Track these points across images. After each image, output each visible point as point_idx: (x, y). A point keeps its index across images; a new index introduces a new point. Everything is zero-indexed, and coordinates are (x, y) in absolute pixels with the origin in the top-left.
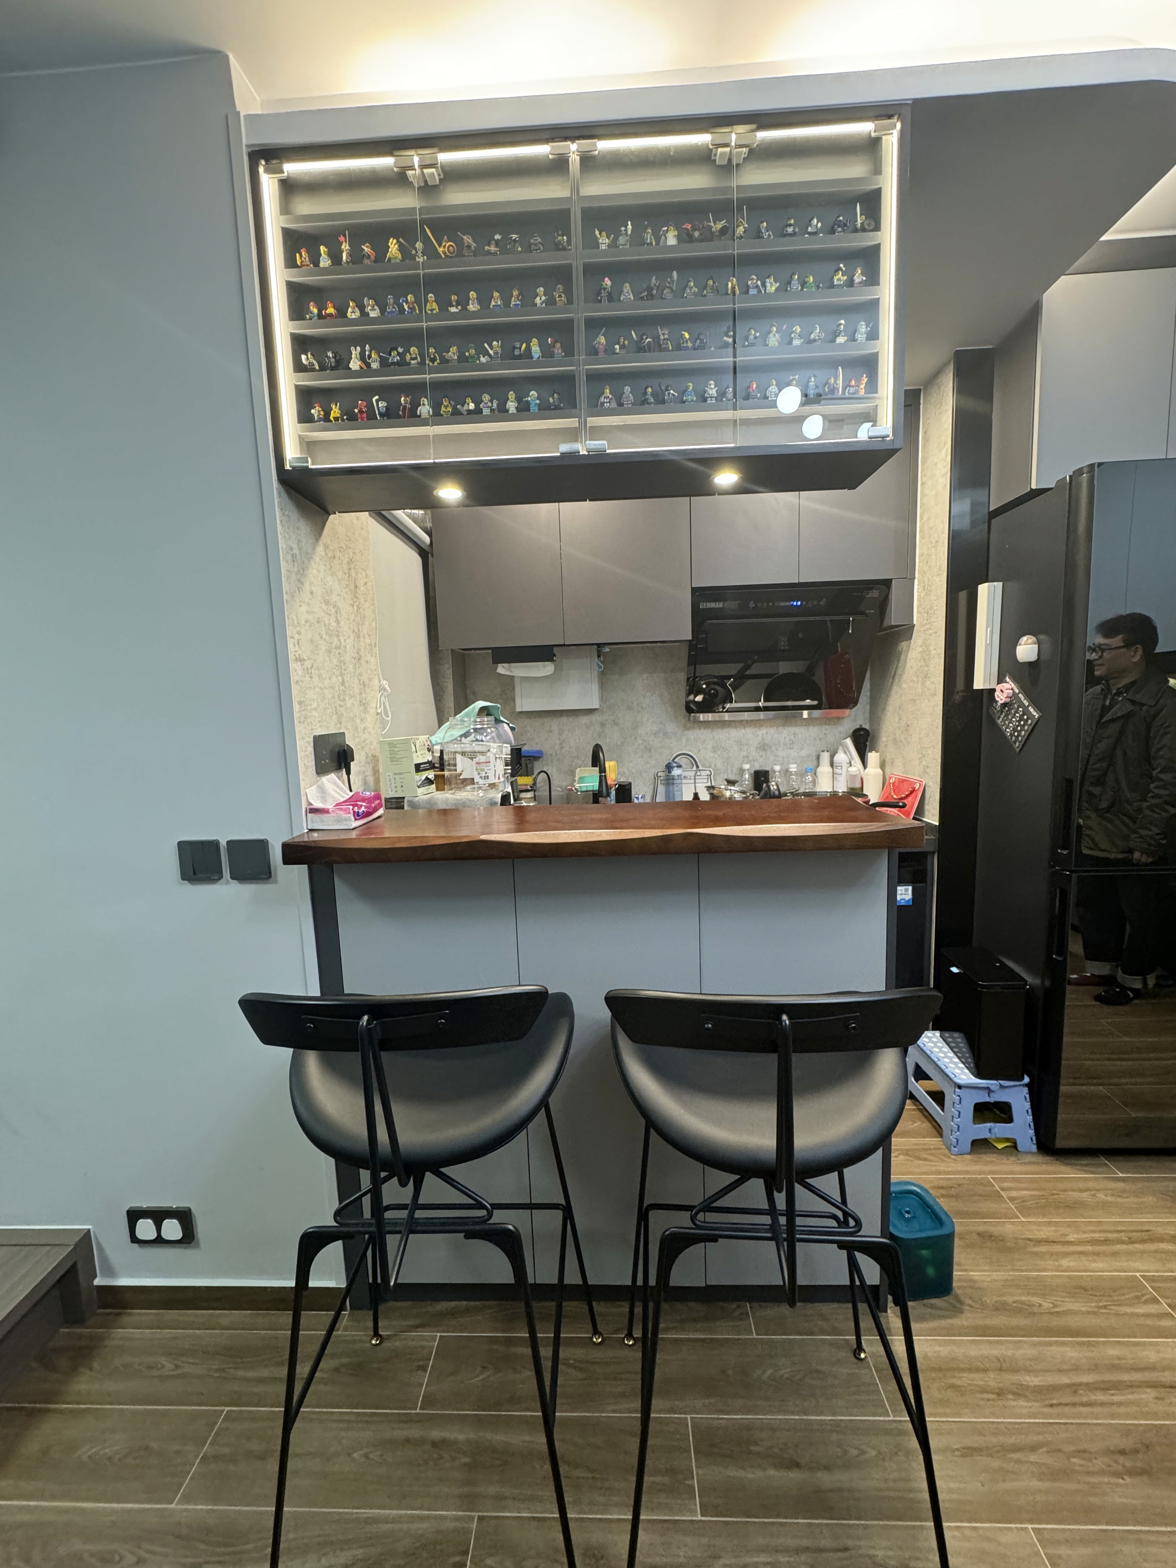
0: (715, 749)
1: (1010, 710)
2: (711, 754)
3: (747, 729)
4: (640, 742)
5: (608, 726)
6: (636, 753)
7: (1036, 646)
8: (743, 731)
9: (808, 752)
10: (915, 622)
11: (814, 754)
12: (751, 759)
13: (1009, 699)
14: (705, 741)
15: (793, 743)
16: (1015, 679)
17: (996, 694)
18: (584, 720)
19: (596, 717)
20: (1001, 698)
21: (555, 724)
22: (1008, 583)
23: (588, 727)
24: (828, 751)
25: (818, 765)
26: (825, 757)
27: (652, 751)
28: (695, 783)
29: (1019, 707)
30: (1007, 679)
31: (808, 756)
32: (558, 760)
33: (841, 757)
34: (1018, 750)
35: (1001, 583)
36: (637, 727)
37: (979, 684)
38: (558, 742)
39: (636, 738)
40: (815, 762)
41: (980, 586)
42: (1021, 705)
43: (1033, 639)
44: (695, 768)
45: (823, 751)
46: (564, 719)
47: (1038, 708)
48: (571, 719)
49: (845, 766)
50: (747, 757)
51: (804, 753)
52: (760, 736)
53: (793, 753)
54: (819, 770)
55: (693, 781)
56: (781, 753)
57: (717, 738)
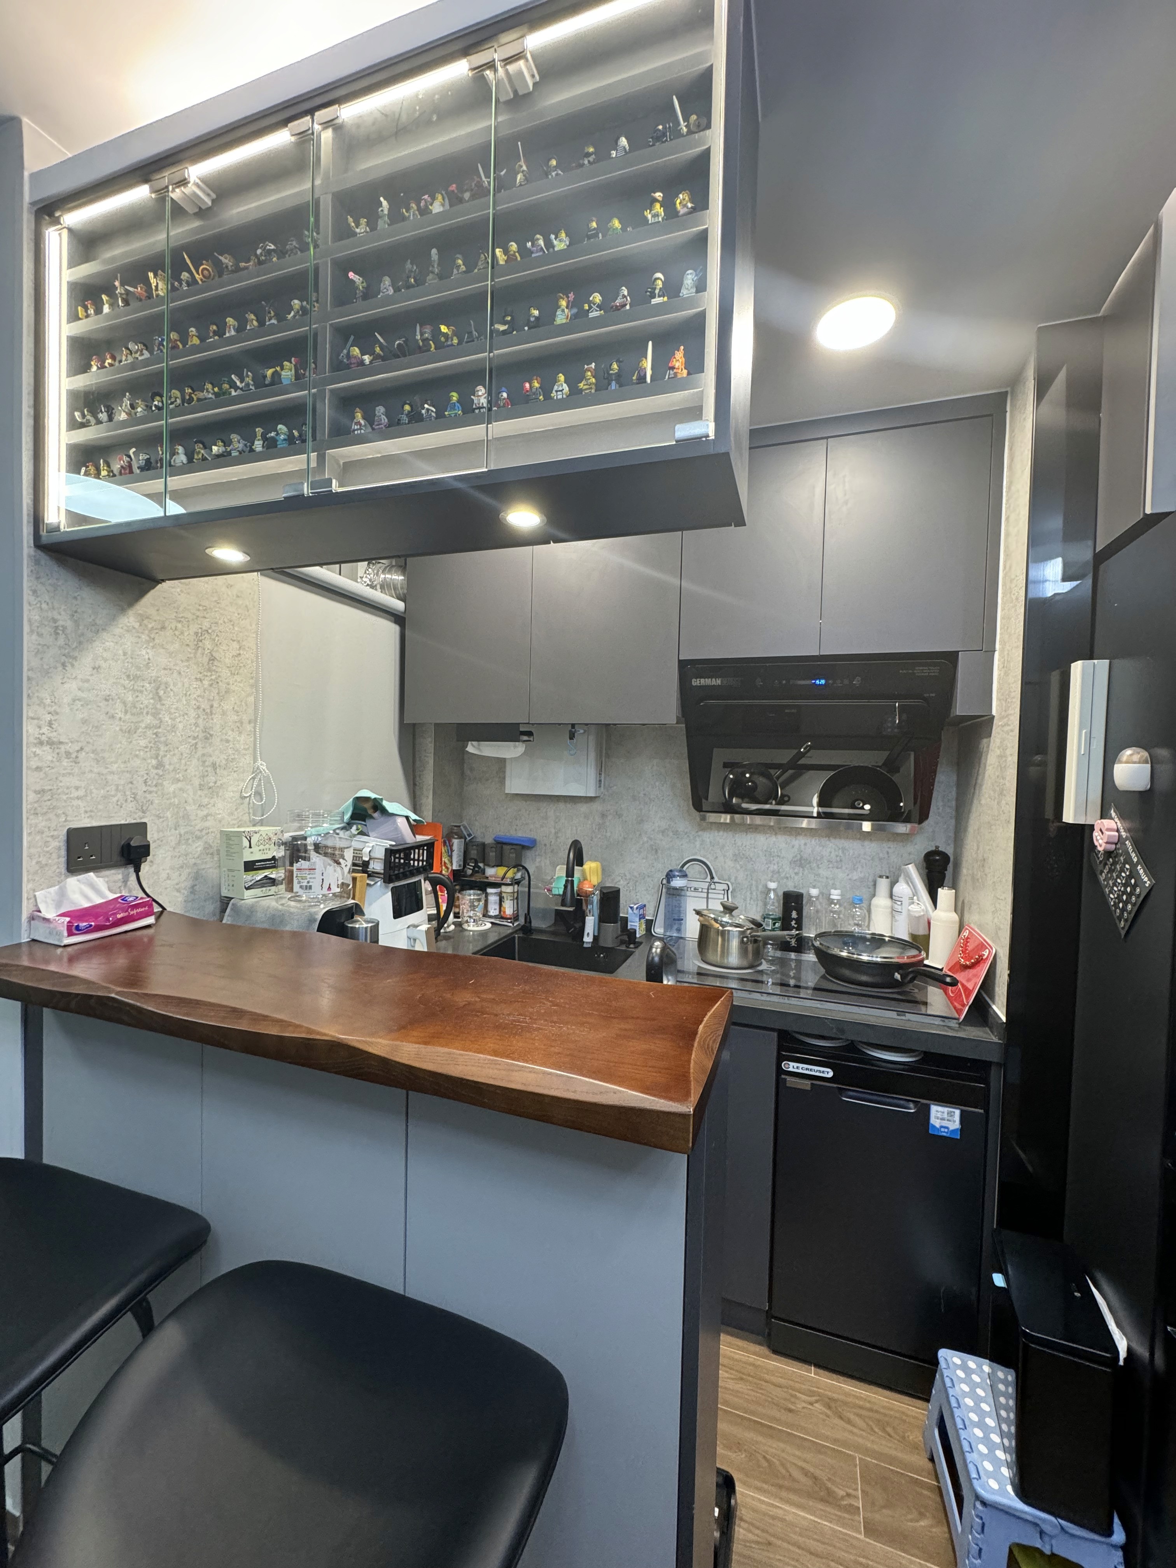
0: (736, 857)
1: (1115, 863)
2: (730, 863)
3: (779, 837)
4: (645, 839)
5: (610, 817)
6: (639, 852)
7: (1149, 766)
8: (773, 839)
9: (862, 875)
10: (994, 712)
11: (871, 879)
12: (783, 875)
13: (1113, 846)
14: (723, 846)
15: (841, 861)
16: (1122, 816)
17: (1096, 834)
18: (583, 808)
19: (596, 806)
20: (1100, 841)
21: (551, 810)
22: (1116, 662)
23: (586, 817)
24: (887, 877)
25: (874, 895)
26: (883, 884)
27: (659, 852)
28: (708, 898)
29: (1126, 862)
30: (1113, 814)
31: (862, 880)
32: (552, 851)
33: (901, 888)
34: (1123, 933)
35: (1107, 661)
36: (642, 820)
37: (1069, 817)
38: (553, 831)
39: (640, 835)
40: (871, 890)
41: (1073, 665)
42: (1128, 860)
43: (1145, 754)
44: (708, 879)
45: (881, 877)
46: (562, 805)
47: (1151, 870)
48: (569, 805)
49: (906, 901)
50: (779, 872)
51: (855, 876)
52: (797, 846)
53: (841, 875)
54: (875, 901)
55: (705, 895)
56: (823, 872)
57: (739, 844)
